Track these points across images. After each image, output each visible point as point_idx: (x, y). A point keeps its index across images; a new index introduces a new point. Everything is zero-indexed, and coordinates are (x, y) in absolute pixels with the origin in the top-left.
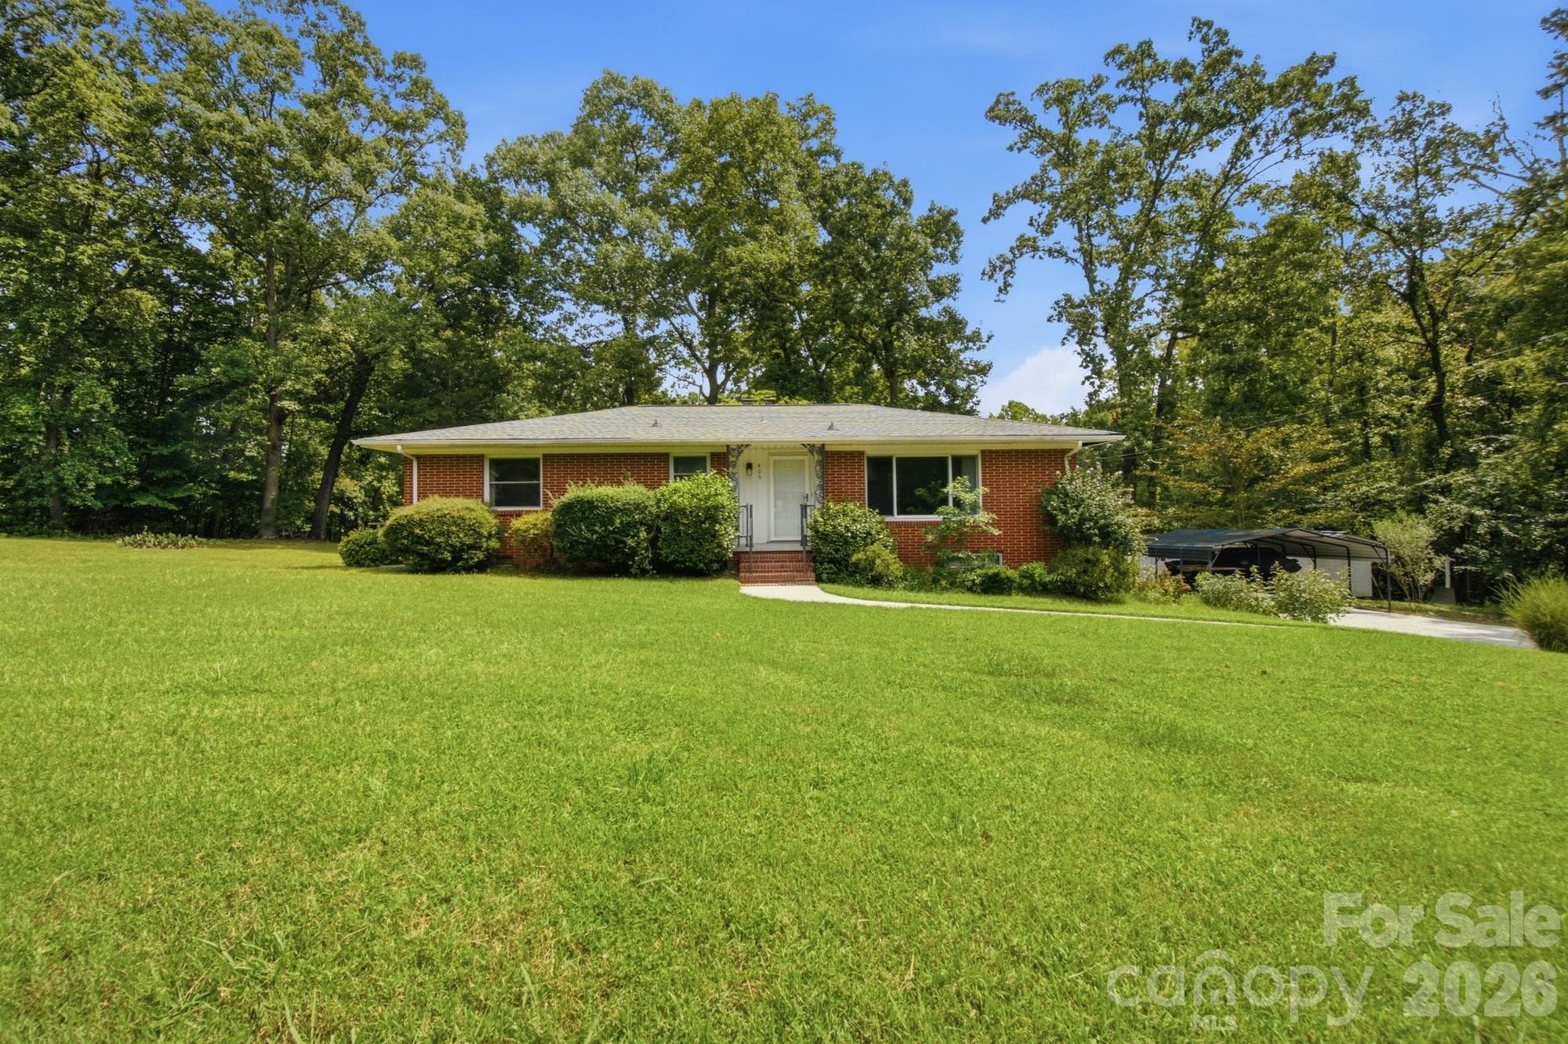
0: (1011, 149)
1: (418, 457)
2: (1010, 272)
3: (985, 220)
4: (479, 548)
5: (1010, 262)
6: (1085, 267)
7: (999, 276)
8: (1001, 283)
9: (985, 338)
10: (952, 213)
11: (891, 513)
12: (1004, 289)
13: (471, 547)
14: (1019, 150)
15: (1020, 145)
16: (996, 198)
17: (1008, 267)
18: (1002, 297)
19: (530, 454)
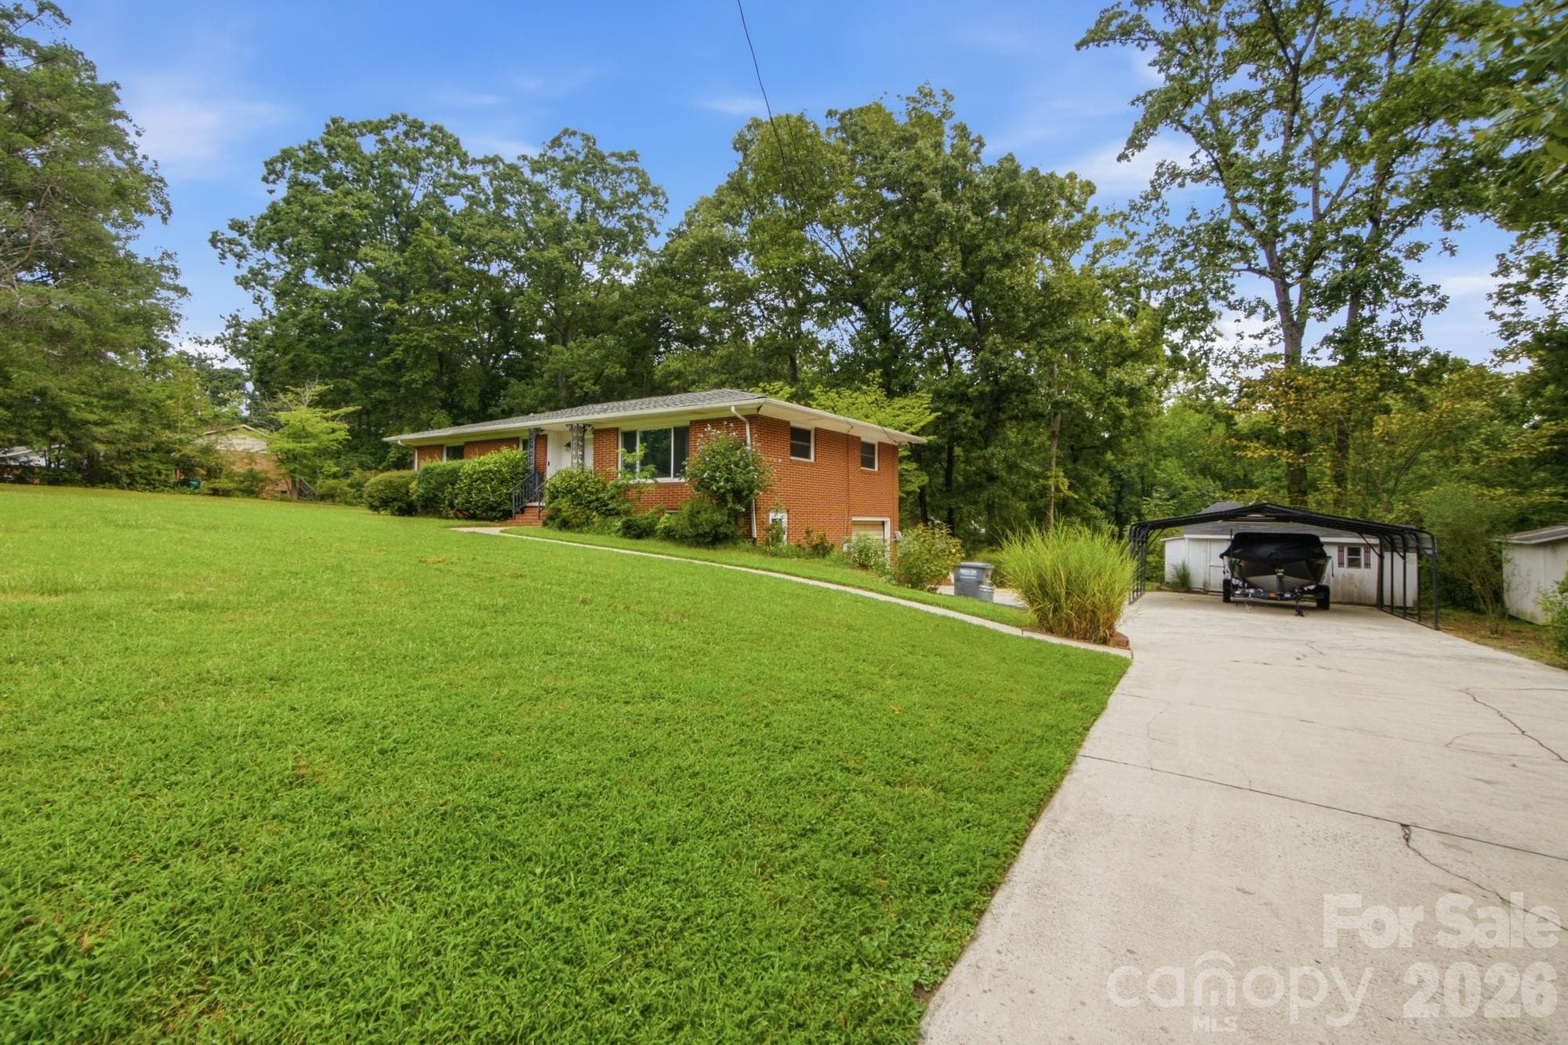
1: (418, 448)
4: (401, 500)
13: (395, 499)
19: (460, 442)
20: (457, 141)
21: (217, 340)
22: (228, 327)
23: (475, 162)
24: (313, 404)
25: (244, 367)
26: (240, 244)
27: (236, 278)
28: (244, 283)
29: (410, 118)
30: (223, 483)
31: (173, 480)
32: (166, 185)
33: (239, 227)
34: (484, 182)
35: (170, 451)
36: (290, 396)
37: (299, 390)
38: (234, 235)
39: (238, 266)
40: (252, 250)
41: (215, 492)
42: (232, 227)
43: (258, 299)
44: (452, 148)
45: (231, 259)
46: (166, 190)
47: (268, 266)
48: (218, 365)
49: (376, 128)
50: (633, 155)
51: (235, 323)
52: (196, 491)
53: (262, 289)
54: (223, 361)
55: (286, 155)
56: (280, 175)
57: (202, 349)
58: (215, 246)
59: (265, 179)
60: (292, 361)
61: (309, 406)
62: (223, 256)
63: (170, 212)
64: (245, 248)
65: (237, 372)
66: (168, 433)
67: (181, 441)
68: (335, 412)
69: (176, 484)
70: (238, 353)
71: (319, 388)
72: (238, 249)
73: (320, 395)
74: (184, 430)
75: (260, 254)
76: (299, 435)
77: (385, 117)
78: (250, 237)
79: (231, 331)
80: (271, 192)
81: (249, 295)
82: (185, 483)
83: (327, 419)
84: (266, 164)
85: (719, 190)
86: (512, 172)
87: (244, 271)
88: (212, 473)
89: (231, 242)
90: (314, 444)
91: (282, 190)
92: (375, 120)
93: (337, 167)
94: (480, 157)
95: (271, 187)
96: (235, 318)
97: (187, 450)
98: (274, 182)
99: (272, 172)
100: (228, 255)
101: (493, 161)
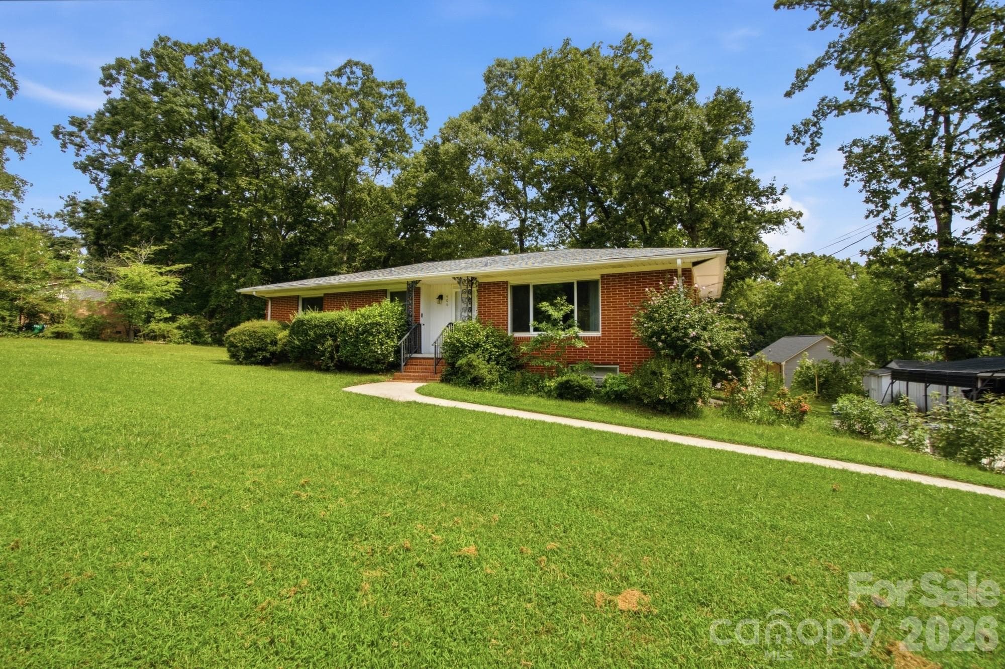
0: (813, 28)
1: (271, 299)
2: (817, 133)
3: (788, 94)
4: (265, 350)
5: (814, 125)
6: (888, 113)
7: (806, 139)
8: (808, 144)
9: (779, 191)
10: (735, 92)
11: (528, 330)
12: (813, 148)
13: (259, 349)
14: (822, 27)
15: (821, 23)
16: (799, 73)
17: (813, 129)
18: (810, 155)
19: (320, 294)
20: (261, 65)
21: (57, 215)
22: (67, 206)
23: (276, 82)
24: (149, 261)
25: (79, 236)
26: (80, 137)
27: (75, 163)
28: (84, 168)
29: (223, 42)
30: (66, 327)
31: (16, 324)
32: (12, 65)
33: (80, 124)
34: (282, 98)
35: (13, 299)
36: (127, 254)
37: (136, 249)
38: (74, 129)
39: (77, 155)
40: (89, 142)
41: (59, 336)
42: (72, 123)
43: (95, 180)
44: (256, 70)
45: (71, 149)
46: (12, 70)
47: (104, 155)
48: (58, 234)
49: (196, 51)
50: (400, 84)
51: (72, 202)
52: (39, 334)
53: (99, 173)
54: (62, 231)
55: (121, 65)
56: (115, 80)
57: (45, 221)
58: (57, 138)
59: (102, 83)
60: (125, 229)
61: (145, 263)
62: (64, 146)
63: (16, 88)
64: (83, 140)
65: (74, 239)
66: (11, 282)
67: (26, 290)
68: (168, 269)
69: (20, 329)
70: (75, 225)
71: (154, 248)
72: (78, 140)
73: (155, 253)
74: (28, 281)
75: (96, 146)
76: (137, 288)
77: (203, 41)
78: (88, 132)
79: (69, 208)
80: (108, 93)
81: (86, 178)
82: (29, 327)
83: (161, 274)
84: (103, 69)
85: (475, 109)
86: (304, 92)
87: (82, 159)
88: (55, 319)
89: (71, 134)
90: (150, 294)
91: (117, 92)
92: (194, 43)
93: (164, 77)
94: (280, 79)
95: (108, 89)
96: (73, 199)
97: (32, 298)
98: (110, 85)
99: (108, 79)
100: (69, 145)
101: (291, 82)
